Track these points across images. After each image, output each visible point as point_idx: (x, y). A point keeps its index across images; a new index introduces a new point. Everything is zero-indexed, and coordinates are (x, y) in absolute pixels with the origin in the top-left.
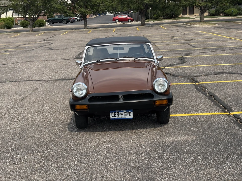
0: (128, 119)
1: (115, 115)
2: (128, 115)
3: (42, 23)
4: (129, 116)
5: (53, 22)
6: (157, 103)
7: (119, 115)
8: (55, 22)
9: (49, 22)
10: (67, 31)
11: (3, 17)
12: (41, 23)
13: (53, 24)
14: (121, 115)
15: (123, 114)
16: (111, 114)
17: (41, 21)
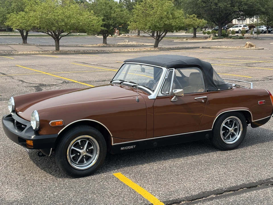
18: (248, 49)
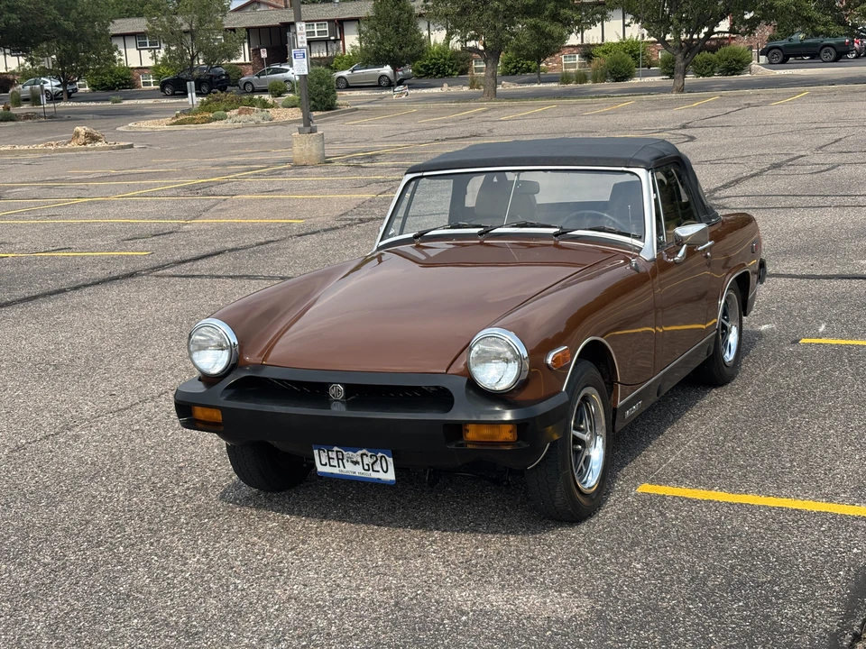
0: (377, 484)
1: (329, 458)
2: (377, 467)
3: (739, 61)
4: (380, 469)
5: (784, 56)
6: (472, 434)
7: (345, 461)
8: (795, 56)
9: (770, 55)
10: (806, 91)
11: (609, 41)
12: (734, 60)
13: (784, 61)
14: (352, 462)
15: (360, 460)
16: (316, 452)
17: (734, 52)
18: (87, 150)
